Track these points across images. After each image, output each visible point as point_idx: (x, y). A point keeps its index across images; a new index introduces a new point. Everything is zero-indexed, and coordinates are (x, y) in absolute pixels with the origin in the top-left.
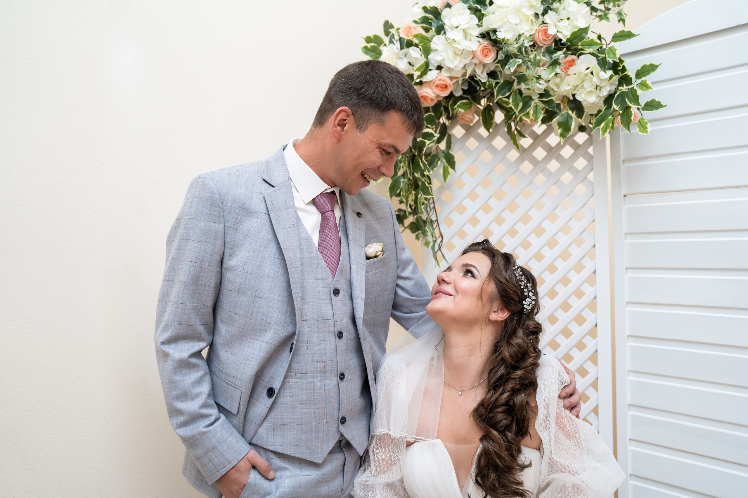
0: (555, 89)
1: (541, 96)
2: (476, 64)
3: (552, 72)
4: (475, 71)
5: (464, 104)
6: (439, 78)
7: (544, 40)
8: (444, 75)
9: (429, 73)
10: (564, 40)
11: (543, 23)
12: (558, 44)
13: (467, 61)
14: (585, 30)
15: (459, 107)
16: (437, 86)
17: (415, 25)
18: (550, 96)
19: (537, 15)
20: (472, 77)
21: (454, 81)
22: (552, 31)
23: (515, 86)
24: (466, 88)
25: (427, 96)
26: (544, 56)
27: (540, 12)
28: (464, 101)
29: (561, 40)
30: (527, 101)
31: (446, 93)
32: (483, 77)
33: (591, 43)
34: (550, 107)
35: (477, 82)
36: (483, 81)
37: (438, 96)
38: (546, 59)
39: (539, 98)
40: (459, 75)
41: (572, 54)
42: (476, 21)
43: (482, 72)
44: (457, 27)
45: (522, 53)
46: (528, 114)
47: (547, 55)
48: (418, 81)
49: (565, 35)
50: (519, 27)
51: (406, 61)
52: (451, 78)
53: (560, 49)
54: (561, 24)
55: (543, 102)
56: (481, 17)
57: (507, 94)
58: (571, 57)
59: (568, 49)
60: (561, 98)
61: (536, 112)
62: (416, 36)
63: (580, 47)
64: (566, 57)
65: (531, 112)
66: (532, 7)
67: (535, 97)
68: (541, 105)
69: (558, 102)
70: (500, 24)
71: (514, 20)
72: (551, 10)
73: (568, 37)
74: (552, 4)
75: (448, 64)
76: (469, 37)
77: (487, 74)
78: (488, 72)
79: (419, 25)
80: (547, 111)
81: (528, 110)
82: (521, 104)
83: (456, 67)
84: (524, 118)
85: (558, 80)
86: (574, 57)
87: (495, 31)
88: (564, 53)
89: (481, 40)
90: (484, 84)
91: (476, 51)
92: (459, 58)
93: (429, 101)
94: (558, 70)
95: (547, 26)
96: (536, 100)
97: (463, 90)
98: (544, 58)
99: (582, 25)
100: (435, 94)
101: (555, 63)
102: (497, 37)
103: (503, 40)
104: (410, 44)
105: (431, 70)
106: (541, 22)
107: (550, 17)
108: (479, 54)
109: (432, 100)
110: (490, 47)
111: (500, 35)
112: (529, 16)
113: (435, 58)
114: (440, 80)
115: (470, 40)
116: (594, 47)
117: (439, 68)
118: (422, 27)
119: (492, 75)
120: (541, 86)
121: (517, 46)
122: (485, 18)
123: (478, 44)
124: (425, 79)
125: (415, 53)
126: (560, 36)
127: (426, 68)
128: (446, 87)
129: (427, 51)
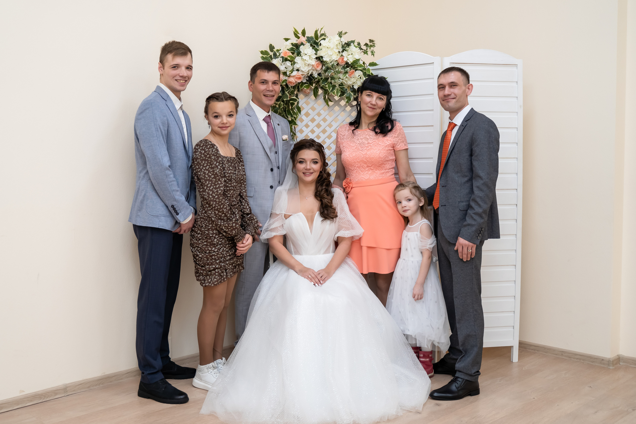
0: (346, 83)
1: (340, 85)
2: (313, 70)
3: (345, 76)
4: (312, 72)
5: (307, 86)
6: (298, 74)
7: (342, 62)
8: (300, 73)
9: (293, 72)
10: (350, 63)
11: (342, 55)
12: (347, 65)
13: (310, 68)
14: (358, 60)
15: (305, 87)
16: (296, 78)
17: (289, 51)
18: (343, 86)
19: (339, 52)
20: (311, 75)
21: (303, 76)
22: (345, 59)
23: (329, 80)
24: (308, 79)
25: (292, 82)
26: (342, 69)
27: (341, 51)
28: (307, 85)
29: (348, 63)
30: (334, 87)
31: (299, 81)
32: (316, 75)
33: (361, 66)
34: (343, 90)
35: (313, 77)
36: (316, 77)
37: (296, 82)
38: (343, 71)
39: (339, 86)
40: (306, 74)
41: (353, 69)
42: (315, 52)
43: (315, 73)
44: (306, 54)
45: (333, 68)
46: (334, 92)
47: (343, 69)
48: (289, 75)
49: (350, 61)
50: (332, 56)
51: (284, 66)
52: (302, 75)
53: (348, 67)
54: (349, 57)
55: (340, 87)
56: (316, 50)
57: (326, 84)
58: (352, 70)
59: (352, 67)
60: (347, 86)
61: (337, 92)
62: (289, 56)
63: (356, 67)
64: (350, 70)
65: (335, 92)
66: (337, 48)
67: (337, 85)
68: (339, 89)
69: (346, 88)
70: (324, 54)
71: (330, 53)
72: (346, 50)
73: (352, 62)
74: (345, 48)
75: (302, 69)
76: (311, 58)
77: (318, 74)
78: (318, 73)
79: (290, 51)
80: (341, 92)
81: (334, 91)
82: (331, 88)
83: (305, 71)
84: (332, 94)
85: (347, 79)
86: (353, 70)
87: (322, 57)
88: (350, 69)
89: (316, 60)
90: (317, 78)
91: (314, 65)
92: (307, 67)
93: (293, 84)
94: (347, 76)
95: (344, 57)
96: (337, 86)
97: (306, 80)
98: (342, 70)
99: (357, 58)
100: (295, 81)
101: (346, 73)
102: (323, 60)
103: (326, 61)
104: (286, 60)
105: (294, 71)
106: (341, 55)
107: (345, 54)
108: (315, 66)
109: (294, 83)
110: (320, 63)
111: (325, 59)
112: (336, 53)
113: (296, 66)
114: (298, 75)
115: (312, 60)
116: (362, 67)
117: (298, 70)
118: (291, 52)
119: (319, 74)
120: (340, 81)
121: (331, 64)
122: (318, 52)
123: (315, 62)
124: (291, 75)
125: (288, 63)
126: (348, 61)
127: (292, 71)
128: (300, 78)
129: (293, 63)
